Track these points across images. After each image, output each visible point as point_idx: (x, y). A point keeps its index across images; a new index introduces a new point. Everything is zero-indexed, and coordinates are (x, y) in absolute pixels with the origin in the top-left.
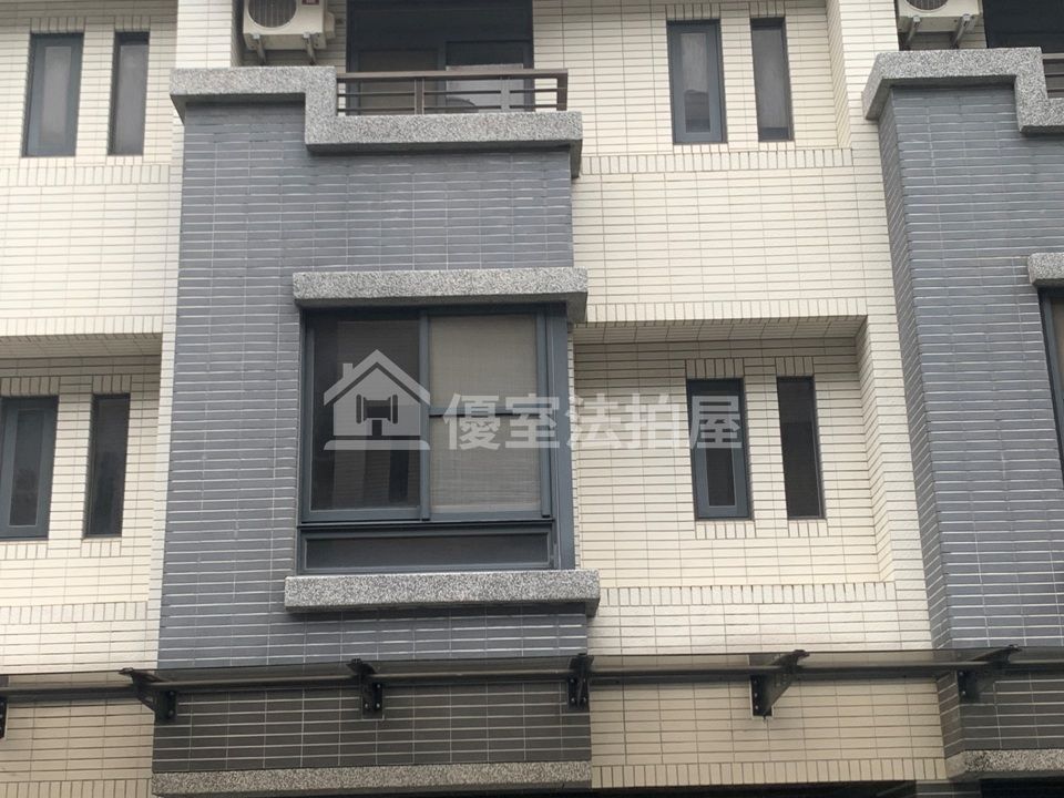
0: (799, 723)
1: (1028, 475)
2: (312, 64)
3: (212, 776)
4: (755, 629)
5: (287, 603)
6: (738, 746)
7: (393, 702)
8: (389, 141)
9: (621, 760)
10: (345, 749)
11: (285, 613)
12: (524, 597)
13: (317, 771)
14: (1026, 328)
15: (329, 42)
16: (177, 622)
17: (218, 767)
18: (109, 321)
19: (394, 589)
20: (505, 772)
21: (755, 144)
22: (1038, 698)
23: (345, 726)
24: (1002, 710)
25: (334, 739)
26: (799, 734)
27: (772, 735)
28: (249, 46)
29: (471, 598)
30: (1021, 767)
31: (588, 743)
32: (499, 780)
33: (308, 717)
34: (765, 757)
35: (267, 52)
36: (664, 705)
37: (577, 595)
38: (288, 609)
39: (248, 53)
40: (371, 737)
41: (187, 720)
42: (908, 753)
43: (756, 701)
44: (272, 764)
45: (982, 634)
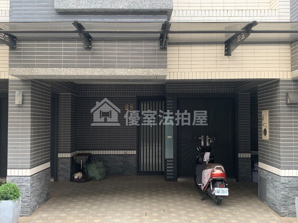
0: (240, 59)
3: (30, 69)
5: (55, 8)
6: (218, 66)
7: (95, 46)
9: (177, 70)
10: (78, 62)
11: (56, 12)
12: (144, 8)
13: (68, 69)
16: (16, 14)
17: (33, 66)
19: (95, 3)
20: (136, 72)
23: (78, 54)
25: (74, 58)
26: (240, 62)
27: (231, 62)
29: (124, 8)
31: (166, 62)
32: (134, 74)
33: (64, 50)
36: (193, 52)
37: (164, 7)
38: (57, 10)
40: (88, 58)
41: (21, 49)
42: (278, 69)
43: (226, 51)
44: (52, 66)
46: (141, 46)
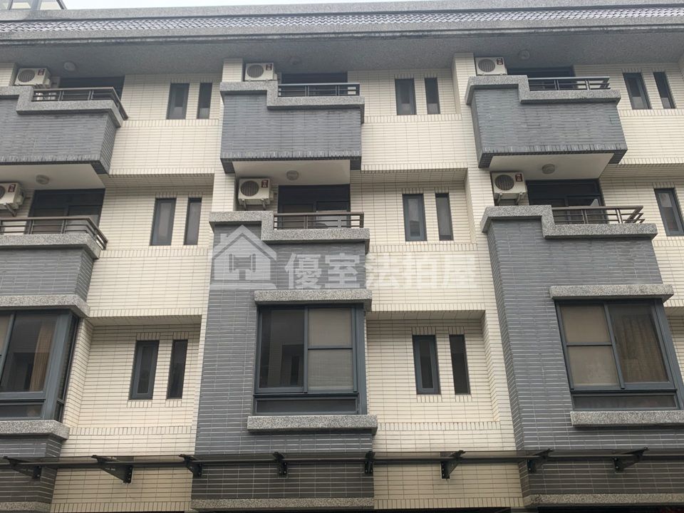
0: (461, 482)
1: (554, 377)
2: (265, 210)
3: (216, 501)
4: (442, 441)
5: (248, 428)
6: (436, 492)
7: (291, 471)
8: (293, 239)
9: (387, 497)
10: (271, 491)
11: (247, 432)
12: (346, 426)
13: (260, 500)
15: (271, 202)
16: (204, 435)
17: (219, 497)
18: (181, 310)
19: (292, 422)
20: (338, 502)
21: (438, 241)
22: (561, 472)
23: (271, 481)
24: (546, 477)
25: (267, 486)
26: (461, 486)
27: (450, 487)
28: (240, 203)
30: (555, 502)
31: (373, 490)
32: (335, 505)
33: (256, 476)
34: (447, 496)
35: (247, 205)
36: (404, 473)
37: (368, 426)
38: (249, 430)
39: (239, 206)
40: (282, 486)
41: (206, 477)
42: (507, 495)
43: (443, 472)
44: (241, 497)
45: (536, 444)
46: (344, 470)
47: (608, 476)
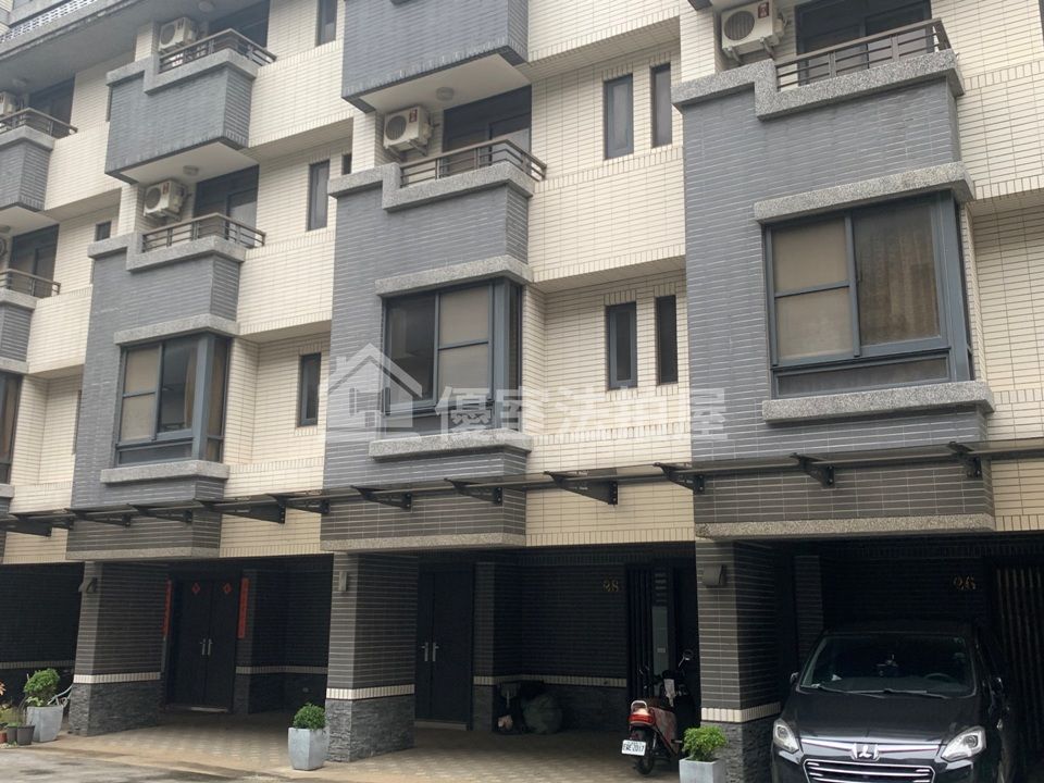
0: (632, 508)
1: (745, 350)
3: (342, 542)
4: (611, 454)
6: (600, 522)
7: (417, 504)
9: (541, 531)
11: (373, 460)
14: (752, 253)
19: (414, 445)
22: (739, 490)
23: (395, 516)
24: (718, 498)
25: (391, 522)
30: (727, 533)
33: (381, 511)
34: (613, 528)
36: (563, 500)
40: (407, 522)
45: (709, 452)
47: (810, 494)
